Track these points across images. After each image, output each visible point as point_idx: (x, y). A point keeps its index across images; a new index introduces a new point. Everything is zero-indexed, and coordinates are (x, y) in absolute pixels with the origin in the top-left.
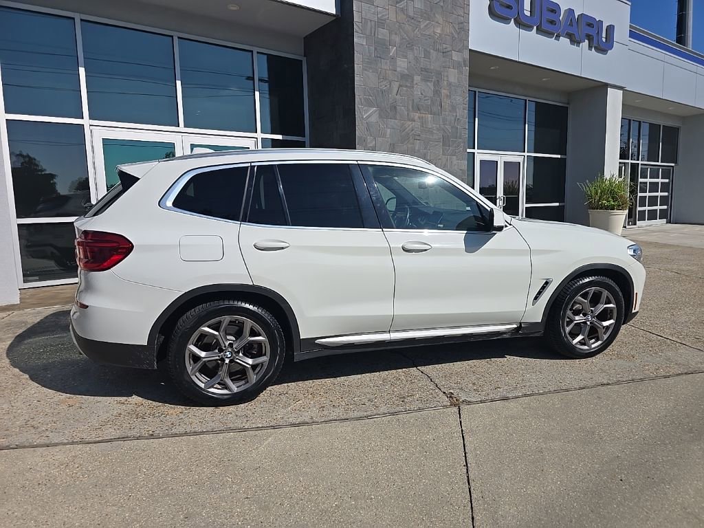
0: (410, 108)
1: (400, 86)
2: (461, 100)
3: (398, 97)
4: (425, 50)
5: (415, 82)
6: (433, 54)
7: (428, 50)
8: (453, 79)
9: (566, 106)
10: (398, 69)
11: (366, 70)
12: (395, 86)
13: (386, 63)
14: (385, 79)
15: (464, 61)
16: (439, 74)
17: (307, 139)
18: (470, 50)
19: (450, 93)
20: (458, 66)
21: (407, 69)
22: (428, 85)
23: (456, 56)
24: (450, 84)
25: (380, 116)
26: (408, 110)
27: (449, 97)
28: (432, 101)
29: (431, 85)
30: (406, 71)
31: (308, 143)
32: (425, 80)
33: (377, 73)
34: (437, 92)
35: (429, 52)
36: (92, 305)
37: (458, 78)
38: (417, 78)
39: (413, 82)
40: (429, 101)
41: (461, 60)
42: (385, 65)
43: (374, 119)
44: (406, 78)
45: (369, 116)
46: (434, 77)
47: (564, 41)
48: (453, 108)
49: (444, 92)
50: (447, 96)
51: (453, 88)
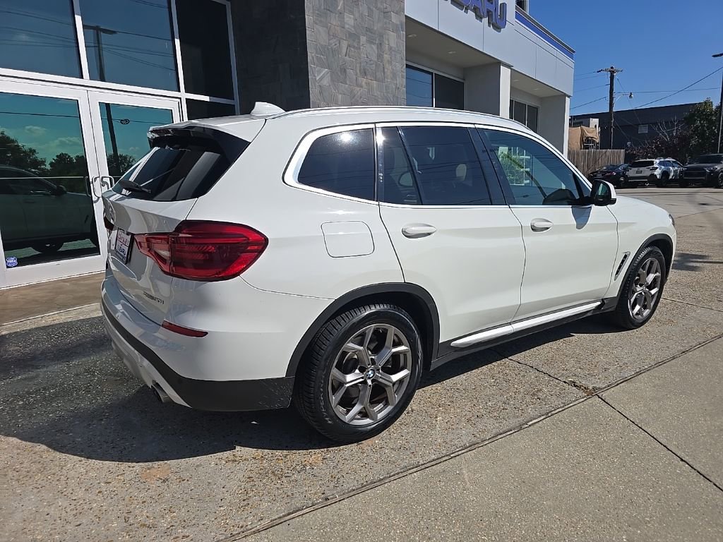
0: (358, 71)
1: (349, 46)
2: (400, 66)
3: (347, 57)
4: (369, 8)
5: (361, 43)
6: (376, 13)
7: (372, 7)
8: (393, 45)
9: (462, 81)
10: (347, 26)
11: (316, 23)
12: (344, 44)
13: (335, 17)
14: (335, 36)
15: (402, 25)
16: (381, 36)
17: (236, 102)
18: (406, 16)
19: (391, 58)
20: (396, 30)
21: (354, 27)
22: (372, 48)
23: (395, 19)
24: (390, 48)
25: (332, 80)
26: (356, 75)
27: (390, 62)
28: (376, 65)
29: (374, 47)
30: (353, 29)
31: (237, 108)
32: (370, 41)
33: (327, 28)
34: (380, 56)
35: (372, 11)
36: (210, 330)
37: (396, 41)
38: (363, 39)
39: (359, 42)
40: (374, 66)
41: (398, 23)
42: (334, 21)
43: (326, 82)
44: (353, 36)
45: (321, 79)
46: (377, 38)
47: (471, 14)
48: (394, 75)
49: (386, 57)
50: (388, 61)
51: (393, 53)
